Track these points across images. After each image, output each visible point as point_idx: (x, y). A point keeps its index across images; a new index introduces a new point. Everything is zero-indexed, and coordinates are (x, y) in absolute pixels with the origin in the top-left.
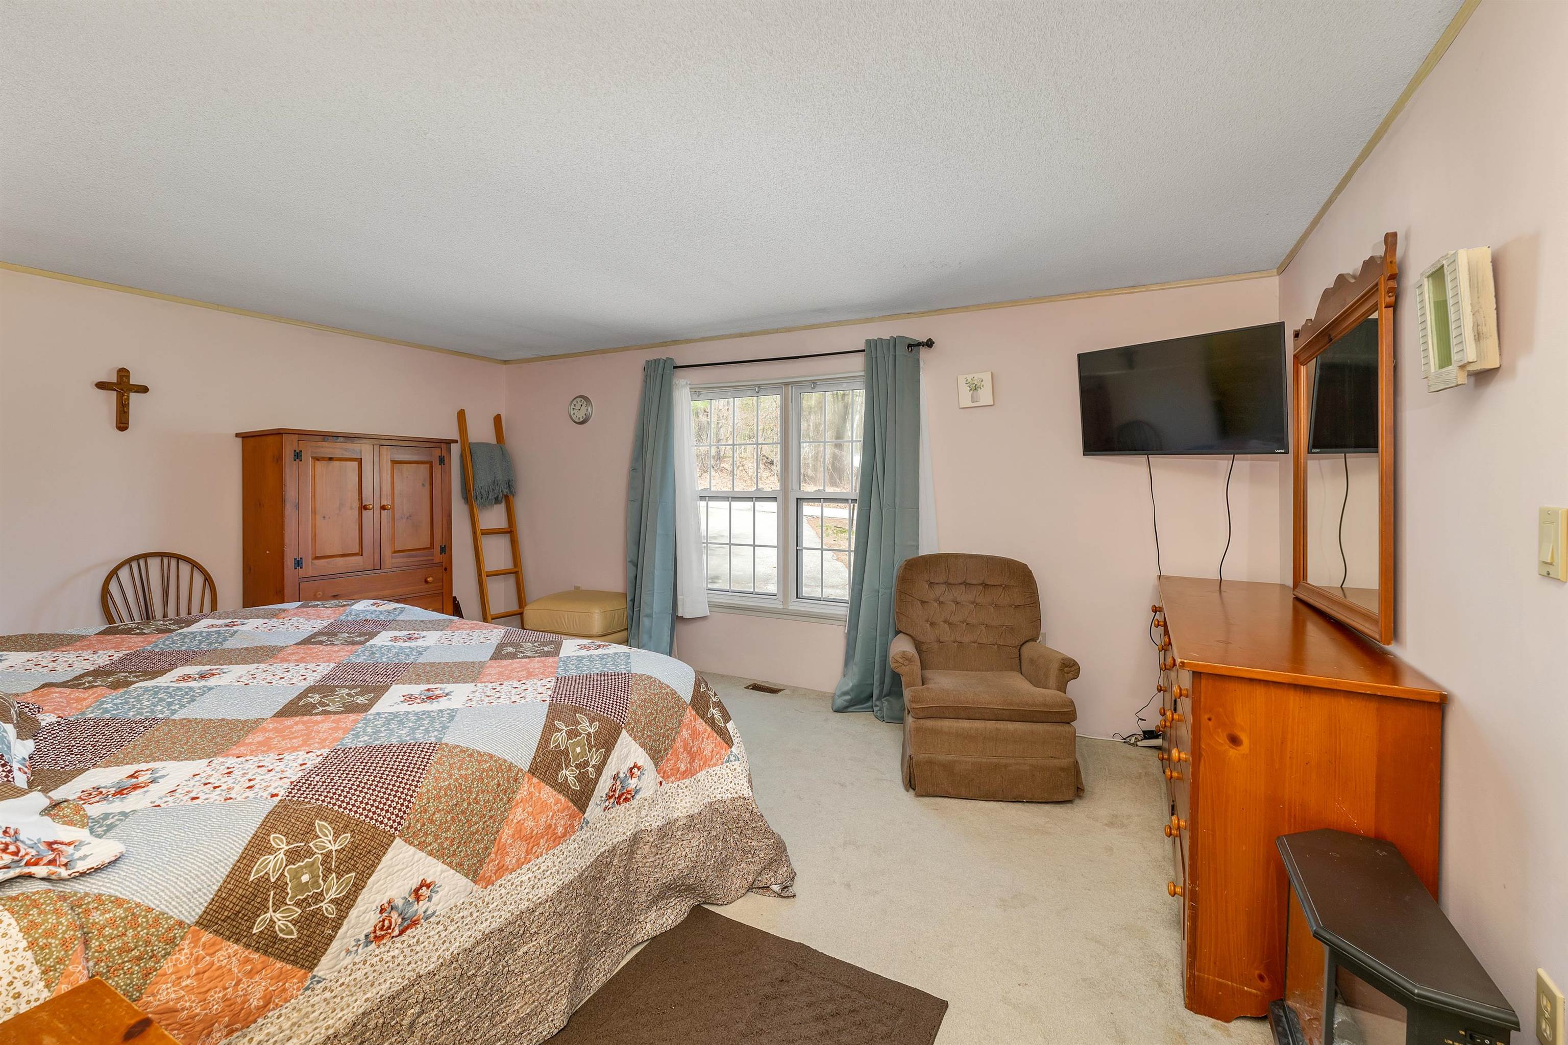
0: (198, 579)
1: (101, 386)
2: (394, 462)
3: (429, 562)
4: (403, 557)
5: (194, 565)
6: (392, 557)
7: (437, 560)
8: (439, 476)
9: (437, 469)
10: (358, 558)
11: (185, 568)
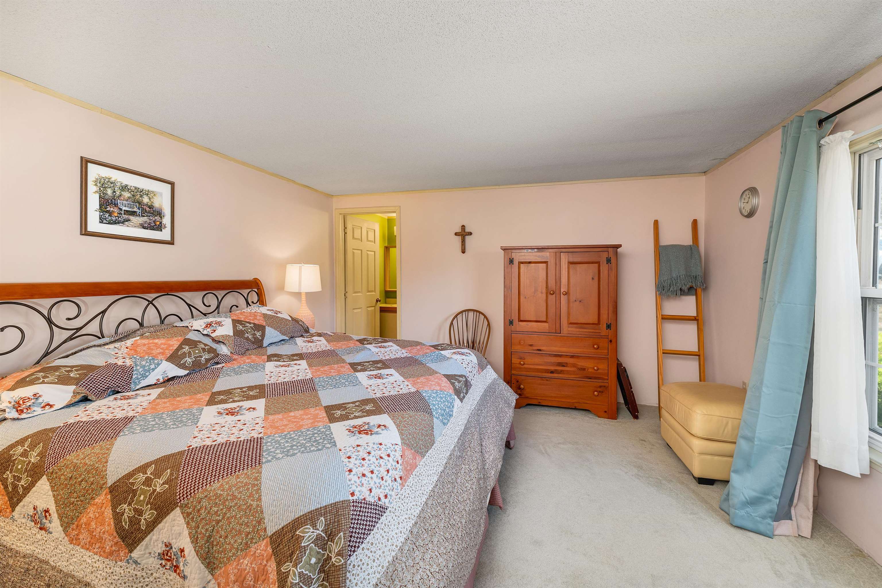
0: (486, 323)
1: (456, 234)
2: (571, 263)
3: (598, 334)
4: (576, 328)
5: (485, 317)
6: (569, 327)
7: (603, 334)
8: (606, 272)
9: (604, 268)
10: (546, 325)
11: (482, 317)
